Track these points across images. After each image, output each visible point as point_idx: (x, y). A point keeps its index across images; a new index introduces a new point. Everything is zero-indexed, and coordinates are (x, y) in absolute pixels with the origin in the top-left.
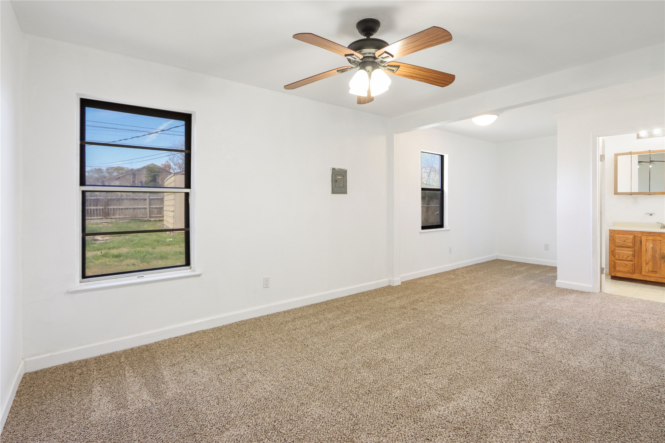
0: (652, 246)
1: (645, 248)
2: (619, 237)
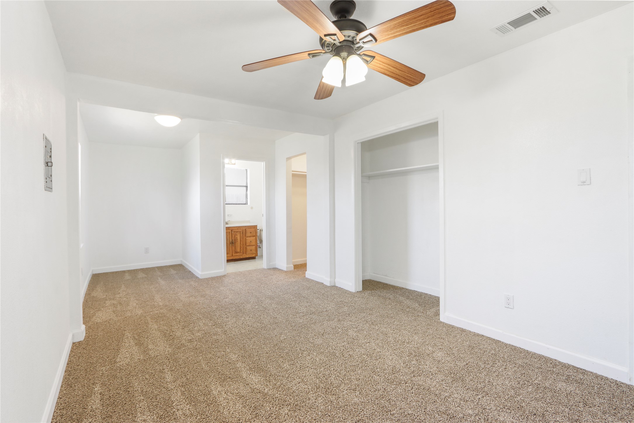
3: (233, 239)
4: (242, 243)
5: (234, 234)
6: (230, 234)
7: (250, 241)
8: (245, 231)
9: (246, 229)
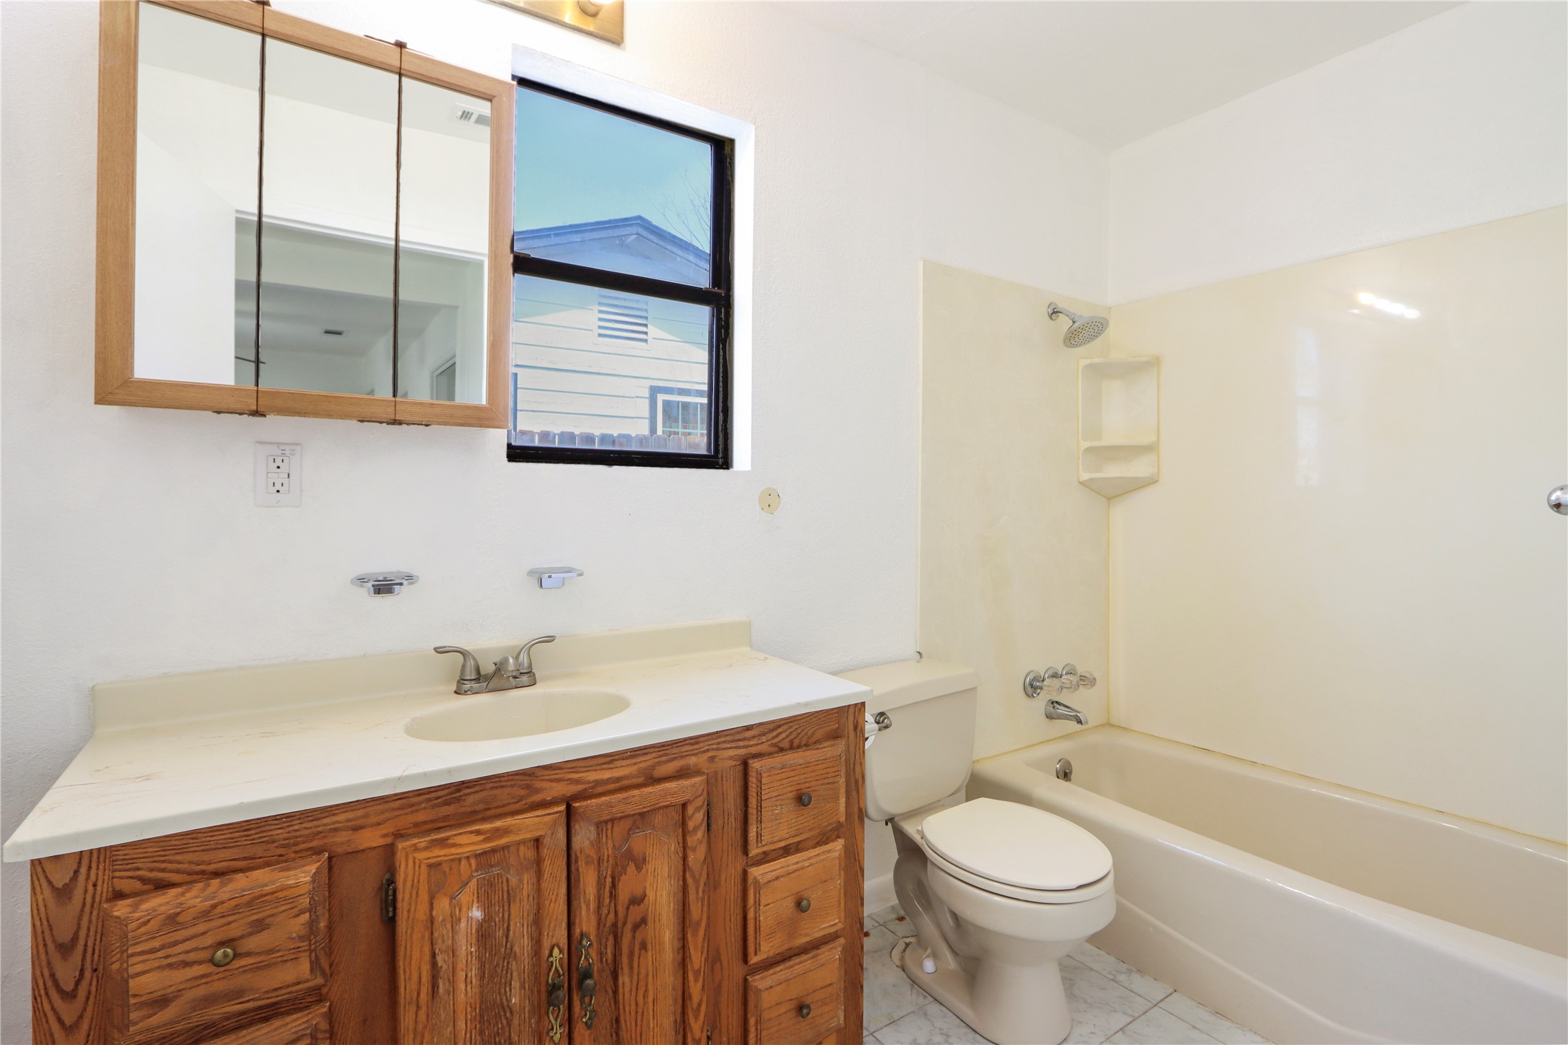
0: (477, 914)
1: (427, 957)
2: (172, 920)
3: (586, 922)
4: (697, 959)
5: (608, 850)
6: (539, 862)
7: (789, 903)
8: (731, 792)
9: (755, 765)
